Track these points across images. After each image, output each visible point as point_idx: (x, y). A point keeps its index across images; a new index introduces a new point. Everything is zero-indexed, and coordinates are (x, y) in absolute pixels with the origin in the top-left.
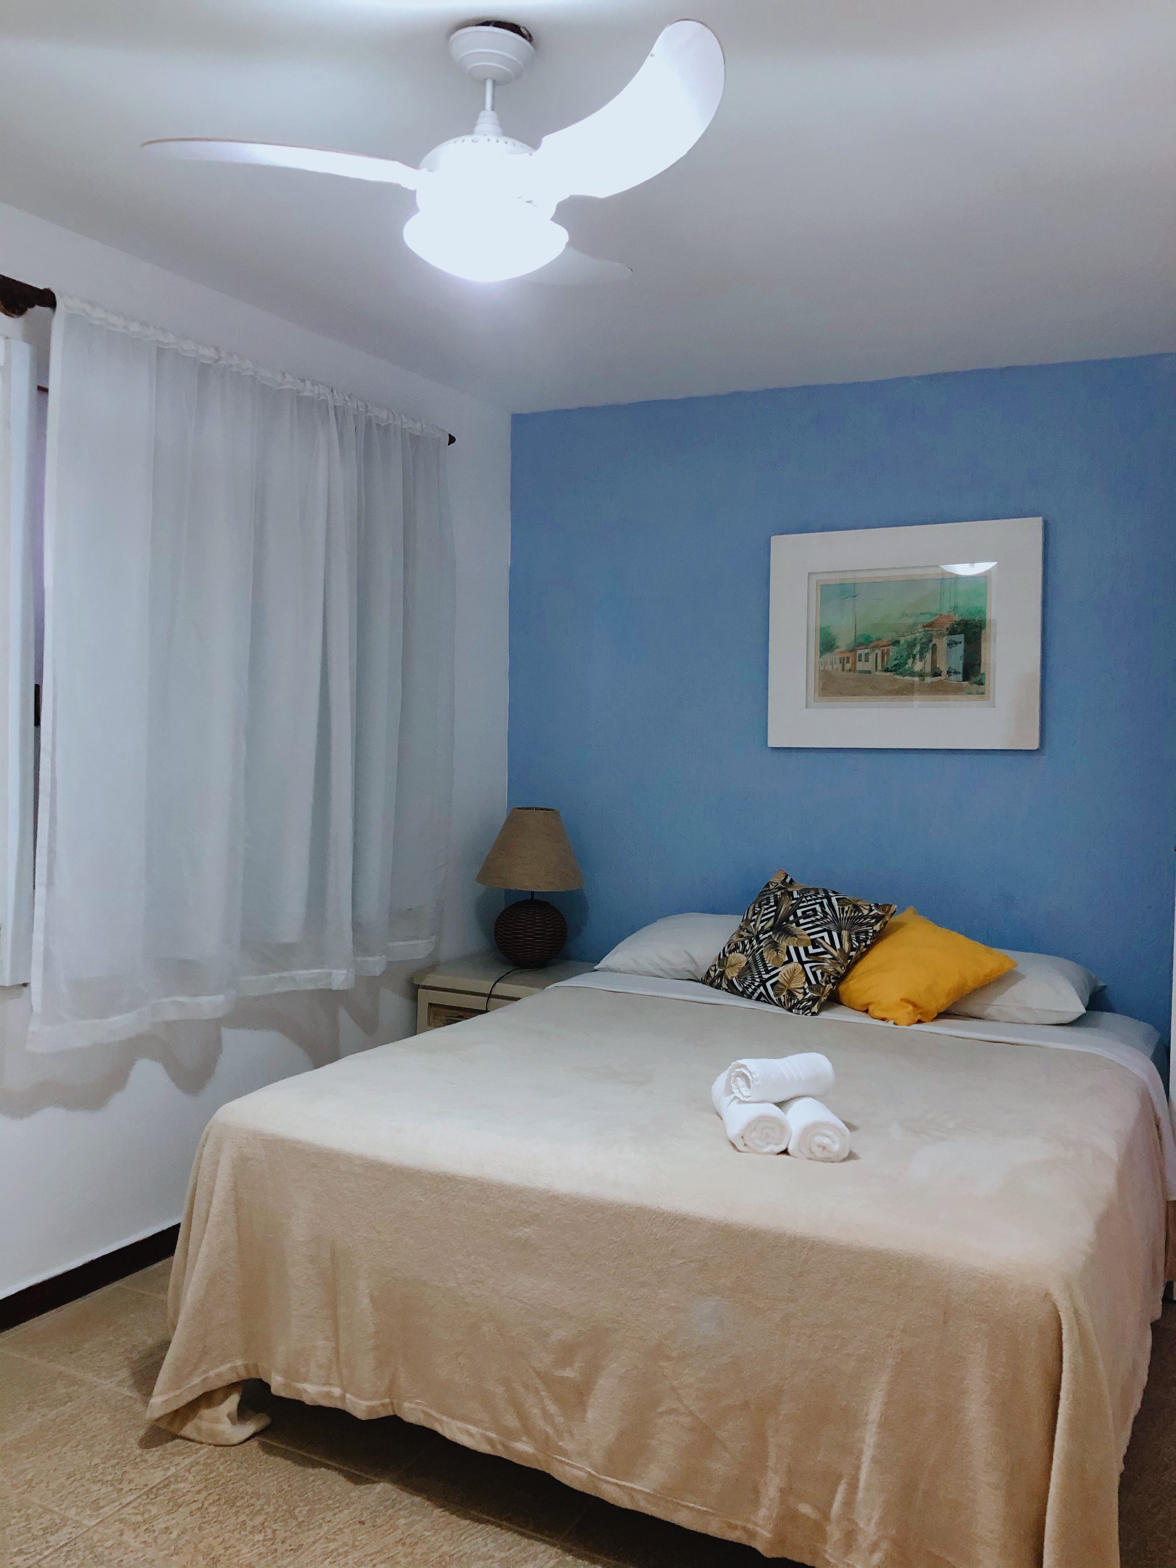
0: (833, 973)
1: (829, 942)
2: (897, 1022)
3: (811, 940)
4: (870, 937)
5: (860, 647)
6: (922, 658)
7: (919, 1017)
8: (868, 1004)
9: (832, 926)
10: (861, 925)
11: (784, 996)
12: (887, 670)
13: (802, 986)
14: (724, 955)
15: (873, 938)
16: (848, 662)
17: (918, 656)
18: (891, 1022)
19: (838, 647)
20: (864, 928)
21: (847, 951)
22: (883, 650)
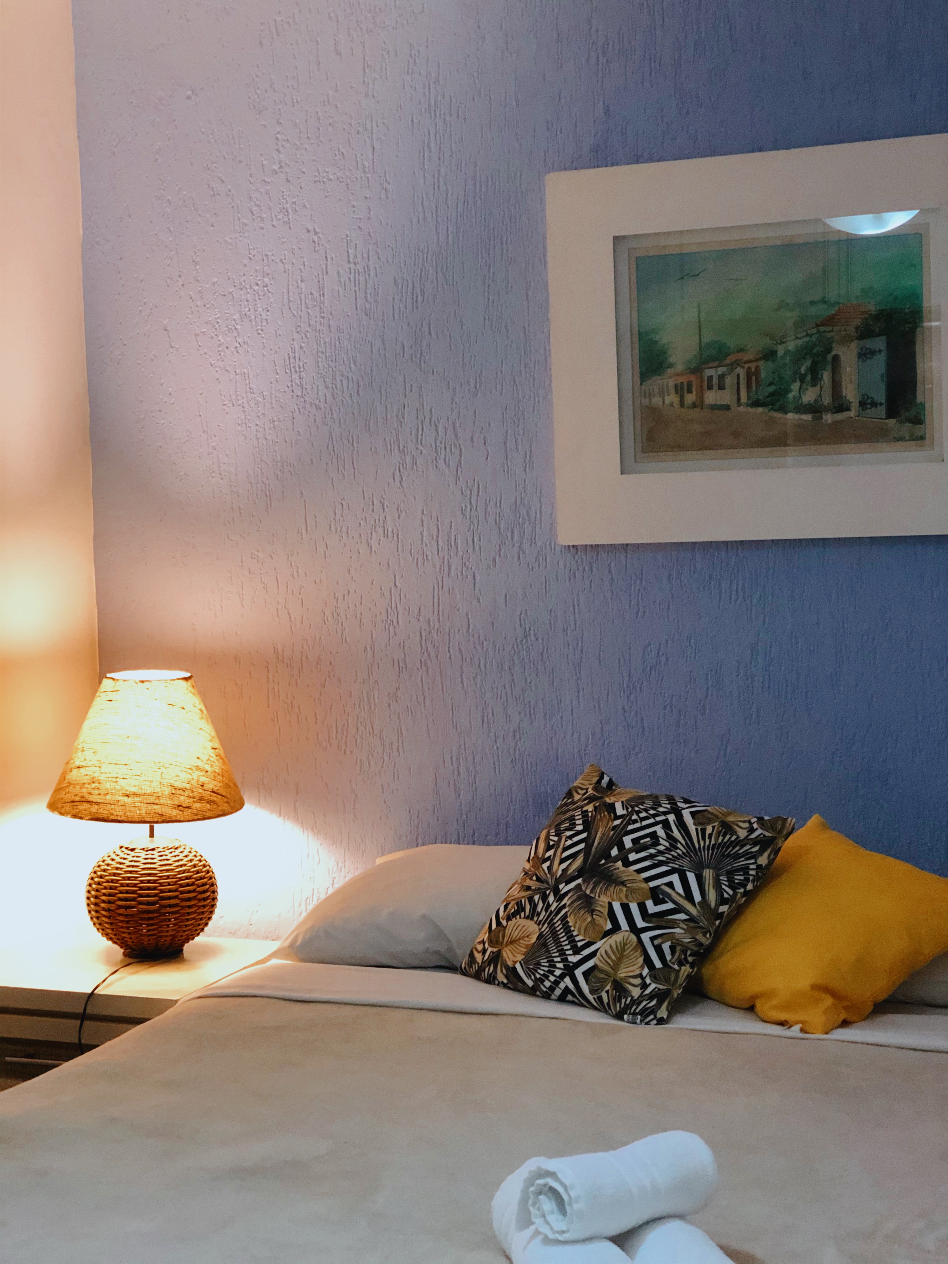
0: (691, 946)
1: (681, 891)
2: (807, 1028)
3: (651, 889)
4: (751, 878)
5: (711, 365)
6: (816, 380)
7: (843, 1016)
8: (754, 997)
9: (685, 863)
10: (737, 857)
11: (607, 992)
12: (756, 404)
13: (637, 972)
14: (498, 923)
15: (757, 878)
16: (690, 391)
17: (809, 378)
18: (797, 1027)
19: (671, 366)
20: (742, 862)
21: (713, 905)
22: (749, 368)
